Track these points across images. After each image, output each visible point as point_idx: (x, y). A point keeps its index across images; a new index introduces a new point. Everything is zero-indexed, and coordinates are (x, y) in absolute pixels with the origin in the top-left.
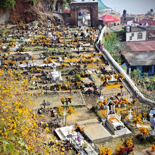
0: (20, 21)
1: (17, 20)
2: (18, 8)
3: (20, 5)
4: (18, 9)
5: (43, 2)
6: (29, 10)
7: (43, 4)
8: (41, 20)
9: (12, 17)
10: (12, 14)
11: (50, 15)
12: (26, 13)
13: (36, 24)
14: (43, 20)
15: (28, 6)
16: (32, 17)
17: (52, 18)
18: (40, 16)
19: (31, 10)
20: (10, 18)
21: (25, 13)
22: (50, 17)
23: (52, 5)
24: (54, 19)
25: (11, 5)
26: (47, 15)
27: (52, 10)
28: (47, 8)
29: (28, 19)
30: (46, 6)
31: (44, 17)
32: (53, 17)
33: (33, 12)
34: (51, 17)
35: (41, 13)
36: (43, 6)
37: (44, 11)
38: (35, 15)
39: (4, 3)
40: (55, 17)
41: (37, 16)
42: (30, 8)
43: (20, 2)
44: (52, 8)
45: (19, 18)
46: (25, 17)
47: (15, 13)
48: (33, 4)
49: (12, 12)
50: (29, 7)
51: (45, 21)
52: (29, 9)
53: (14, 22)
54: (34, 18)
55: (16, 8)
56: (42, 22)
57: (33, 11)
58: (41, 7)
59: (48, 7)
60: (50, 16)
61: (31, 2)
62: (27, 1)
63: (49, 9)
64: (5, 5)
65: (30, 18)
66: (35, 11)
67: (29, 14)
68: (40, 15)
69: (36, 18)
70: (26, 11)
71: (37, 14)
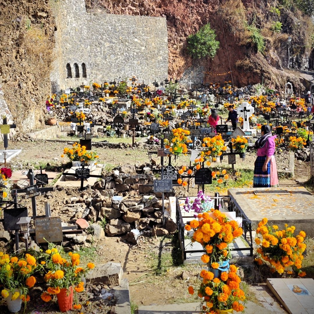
0: (226, 84)
1: (219, 82)
2: (225, 57)
3: (230, 52)
4: (223, 60)
5: (280, 50)
6: (247, 62)
7: (281, 53)
8: (272, 83)
9: (209, 76)
10: (210, 69)
11: (294, 75)
12: (240, 68)
13: (259, 90)
14: (276, 84)
15: (245, 54)
16: (252, 77)
17: (297, 83)
18: (269, 75)
19: (252, 61)
20: (205, 79)
21: (238, 67)
22: (292, 79)
23: (300, 56)
24: (302, 85)
25: (209, 49)
26: (287, 74)
27: (299, 66)
28: (288, 63)
29: (244, 80)
30: (288, 59)
31: (280, 79)
32: (301, 80)
33: (256, 66)
34: (296, 80)
35: (273, 70)
36: (280, 57)
37: (282, 68)
38: (258, 71)
39: (196, 44)
40: (304, 81)
41: (262, 74)
42: (249, 57)
43: (229, 45)
44: (300, 63)
45: (224, 78)
46: (237, 77)
47: (217, 68)
48: (257, 49)
49: (211, 65)
50: (247, 56)
51: (282, 87)
52: (246, 59)
53: (212, 85)
54: (257, 78)
55: (219, 58)
56: (274, 88)
57: (255, 63)
58: (274, 57)
59: (292, 59)
60: (294, 78)
61: (252, 45)
62: (244, 43)
63: (292, 64)
64: (196, 48)
65: (248, 78)
66: (259, 65)
67: (247, 70)
68: (269, 73)
69: (261, 79)
70: (239, 62)
71: (264, 71)
